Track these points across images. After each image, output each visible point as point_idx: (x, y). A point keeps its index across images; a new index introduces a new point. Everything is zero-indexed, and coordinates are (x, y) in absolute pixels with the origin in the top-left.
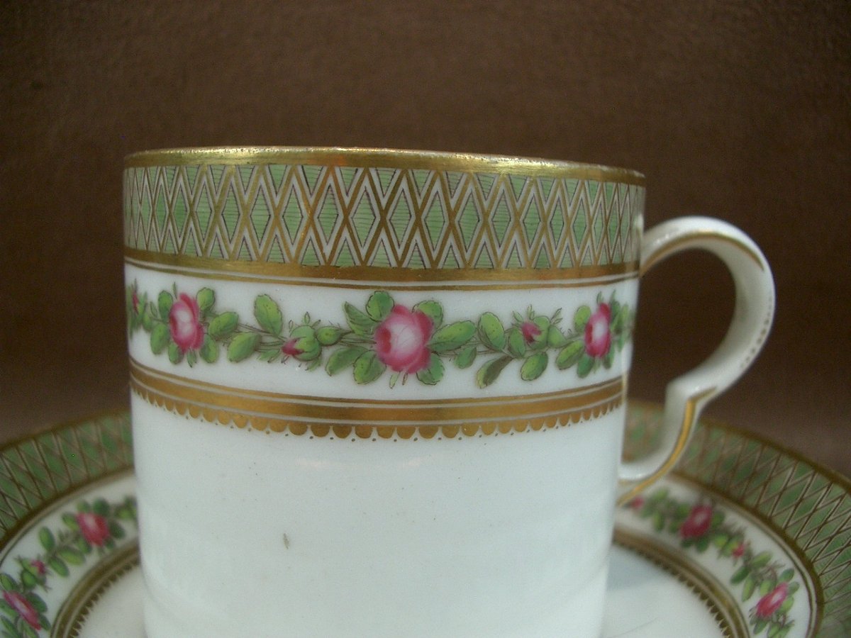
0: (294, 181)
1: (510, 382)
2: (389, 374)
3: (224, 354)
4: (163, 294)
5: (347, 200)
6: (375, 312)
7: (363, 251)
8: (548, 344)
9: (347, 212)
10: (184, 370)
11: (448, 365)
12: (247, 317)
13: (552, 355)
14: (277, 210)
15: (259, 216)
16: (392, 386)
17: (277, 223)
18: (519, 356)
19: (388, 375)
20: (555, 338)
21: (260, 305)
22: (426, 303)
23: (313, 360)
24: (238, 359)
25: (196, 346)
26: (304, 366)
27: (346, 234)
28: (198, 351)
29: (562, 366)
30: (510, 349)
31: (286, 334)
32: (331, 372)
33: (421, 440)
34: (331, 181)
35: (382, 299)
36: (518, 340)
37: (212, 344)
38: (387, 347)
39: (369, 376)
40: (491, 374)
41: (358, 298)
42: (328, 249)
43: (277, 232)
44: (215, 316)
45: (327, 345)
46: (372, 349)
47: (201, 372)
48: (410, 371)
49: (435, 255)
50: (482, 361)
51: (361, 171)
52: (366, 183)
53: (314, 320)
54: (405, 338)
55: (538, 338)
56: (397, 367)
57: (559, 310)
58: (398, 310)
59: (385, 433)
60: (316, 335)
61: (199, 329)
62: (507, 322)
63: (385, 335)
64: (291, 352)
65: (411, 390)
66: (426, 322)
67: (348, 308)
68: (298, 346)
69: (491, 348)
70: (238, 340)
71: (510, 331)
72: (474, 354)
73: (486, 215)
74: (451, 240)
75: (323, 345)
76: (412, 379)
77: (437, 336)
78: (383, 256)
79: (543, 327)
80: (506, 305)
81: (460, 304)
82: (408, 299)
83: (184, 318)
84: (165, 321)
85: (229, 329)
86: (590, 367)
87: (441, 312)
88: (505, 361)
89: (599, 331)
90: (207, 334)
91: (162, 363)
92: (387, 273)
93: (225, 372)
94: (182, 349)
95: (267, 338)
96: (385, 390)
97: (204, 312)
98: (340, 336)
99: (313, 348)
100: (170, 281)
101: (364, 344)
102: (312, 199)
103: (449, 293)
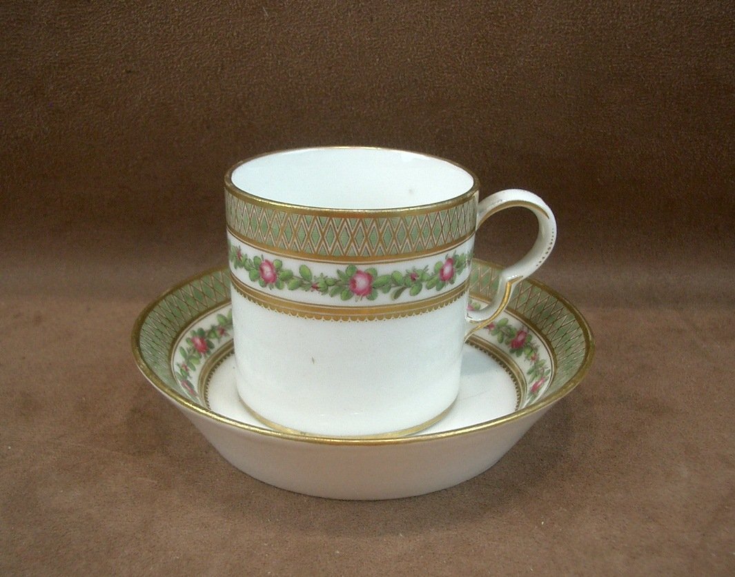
0: (316, 222)
1: (406, 297)
2: (355, 296)
3: (286, 286)
4: (256, 258)
5: (338, 231)
6: (350, 273)
7: (345, 251)
8: (422, 280)
9: (337, 235)
10: (267, 290)
11: (380, 292)
12: (296, 273)
13: (424, 284)
14: (309, 233)
15: (301, 234)
16: (357, 301)
17: (309, 238)
18: (409, 286)
20: (426, 277)
21: (301, 269)
22: (370, 269)
23: (324, 291)
24: (292, 289)
26: (321, 294)
27: (337, 243)
28: (274, 284)
29: (429, 288)
30: (405, 284)
31: (313, 280)
32: (332, 296)
33: (368, 322)
34: (331, 223)
35: (352, 268)
36: (409, 280)
37: (281, 282)
38: (354, 286)
39: (347, 297)
40: (397, 295)
41: (343, 268)
42: (330, 249)
43: (309, 242)
44: (282, 271)
45: (331, 286)
46: (349, 287)
47: (276, 292)
48: (364, 295)
49: (373, 251)
50: (393, 290)
51: (343, 220)
52: (345, 224)
53: (325, 276)
54: (362, 283)
55: (417, 278)
56: (359, 294)
57: (427, 266)
58: (359, 272)
60: (325, 282)
61: (275, 275)
62: (404, 274)
63: (354, 282)
64: (315, 288)
65: (364, 302)
66: (370, 277)
67: (338, 272)
68: (318, 286)
69: (397, 285)
70: (292, 282)
71: (405, 277)
72: (390, 288)
73: (395, 234)
74: (380, 245)
75: (328, 286)
76: (365, 298)
77: (375, 282)
78: (353, 251)
79: (420, 274)
80: (403, 268)
81: (384, 269)
82: (363, 268)
83: (267, 269)
84: (257, 269)
85: (289, 277)
86: (443, 286)
87: (376, 272)
88: (403, 289)
89: (447, 270)
90: (278, 278)
91: (256, 285)
92: (355, 258)
93: (285, 293)
94: (266, 282)
95: (305, 282)
96: (353, 302)
97: (277, 269)
98: (335, 282)
99: (324, 286)
100: (258, 253)
101: (345, 286)
102: (323, 230)
103: (380, 265)
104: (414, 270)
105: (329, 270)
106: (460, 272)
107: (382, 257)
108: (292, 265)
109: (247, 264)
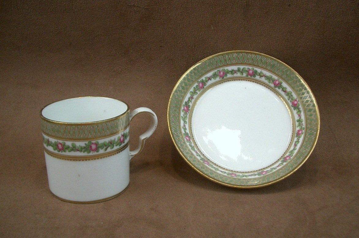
0: (76, 128)
1: (109, 150)
2: (92, 152)
3: (67, 151)
4: (55, 142)
5: (84, 130)
6: (89, 144)
7: (87, 136)
8: (114, 143)
9: (84, 132)
10: (60, 153)
11: (100, 149)
12: (71, 146)
13: (115, 145)
14: (74, 132)
15: (71, 132)
18: (110, 146)
20: (115, 142)
21: (72, 144)
22: (96, 142)
23: (81, 151)
24: (69, 151)
25: (62, 150)
27: (84, 134)
28: (63, 151)
29: (116, 146)
30: (108, 145)
31: (77, 148)
32: (84, 152)
33: (97, 160)
34: (81, 128)
35: (90, 142)
36: (110, 144)
37: (65, 150)
38: (91, 148)
39: (89, 152)
40: (106, 149)
41: (87, 142)
42: (82, 137)
43: (74, 135)
44: (65, 146)
45: (83, 149)
47: (64, 153)
49: (97, 135)
52: (86, 127)
53: (81, 146)
54: (94, 147)
55: (112, 143)
57: (115, 139)
58: (92, 143)
59: (92, 159)
61: (63, 148)
62: (108, 142)
63: (91, 147)
64: (78, 150)
66: (96, 144)
67: (85, 144)
68: (79, 149)
69: (106, 146)
71: (108, 143)
72: (103, 147)
73: (103, 129)
74: (99, 133)
76: (95, 152)
77: (98, 146)
78: (90, 136)
79: (113, 141)
80: (107, 140)
81: (101, 141)
82: (94, 142)
83: (60, 146)
84: (56, 146)
85: (68, 148)
86: (121, 144)
87: (98, 142)
88: (108, 147)
89: (122, 139)
90: (64, 148)
91: (56, 152)
92: (90, 139)
93: (67, 153)
94: (60, 150)
95: (74, 149)
96: (91, 154)
97: (63, 145)
98: (85, 148)
99: (81, 149)
100: (56, 140)
101: (88, 148)
102: (79, 130)
103: (99, 140)
104: (111, 140)
105: (82, 144)
106: (126, 139)
107: (100, 137)
108: (69, 143)
109: (52, 144)
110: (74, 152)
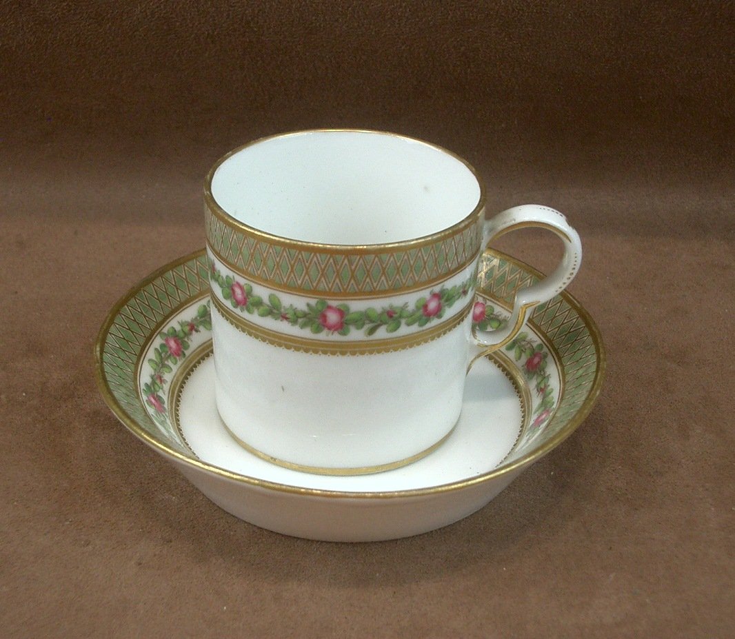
0: (285, 254)
1: (382, 333)
3: (256, 312)
4: (227, 277)
5: (307, 264)
6: (320, 308)
7: (315, 284)
8: (401, 317)
9: (307, 269)
10: (238, 311)
11: (352, 328)
12: (266, 300)
13: (403, 321)
14: (278, 263)
15: (270, 263)
16: (327, 335)
17: (278, 268)
18: (385, 323)
19: (325, 331)
20: (405, 313)
21: (271, 297)
22: (341, 305)
23: (294, 322)
24: (262, 315)
25: (244, 304)
26: (290, 324)
27: (307, 277)
28: (244, 307)
29: (408, 324)
30: (381, 321)
31: (283, 310)
32: (302, 327)
33: (340, 356)
34: (300, 256)
35: (323, 302)
36: (385, 317)
37: (251, 307)
38: (325, 320)
39: (318, 331)
40: (372, 331)
41: (313, 302)
42: (299, 282)
43: (278, 272)
44: (252, 296)
45: (301, 318)
46: (319, 321)
47: (245, 315)
48: (335, 330)
49: (345, 287)
50: (367, 326)
51: (312, 254)
52: (315, 259)
53: (294, 308)
54: (333, 318)
55: (395, 316)
56: (329, 328)
57: (407, 303)
58: (330, 307)
60: (295, 314)
61: (245, 298)
62: (379, 311)
63: (324, 317)
64: (284, 317)
65: (336, 337)
66: (342, 312)
67: (308, 305)
68: (288, 316)
69: (372, 321)
70: (262, 308)
71: (381, 314)
72: (363, 324)
73: (368, 271)
74: (352, 281)
75: (298, 317)
76: (336, 333)
77: (347, 317)
78: (323, 285)
79: (397, 311)
80: (379, 305)
81: (357, 306)
82: (334, 303)
83: (238, 291)
84: (230, 288)
85: (259, 303)
86: (427, 321)
87: (348, 309)
88: (379, 326)
89: (433, 305)
90: (247, 301)
91: (228, 304)
92: (324, 293)
93: (255, 318)
94: (237, 304)
95: (274, 311)
96: (324, 336)
97: (248, 293)
98: (305, 315)
99: (294, 317)
100: (231, 274)
101: (316, 319)
102: (293, 262)
103: (353, 302)
104: (391, 307)
105: (300, 303)
106: (450, 305)
107: (355, 294)
108: (262, 292)
109: (220, 280)
110: (273, 320)
